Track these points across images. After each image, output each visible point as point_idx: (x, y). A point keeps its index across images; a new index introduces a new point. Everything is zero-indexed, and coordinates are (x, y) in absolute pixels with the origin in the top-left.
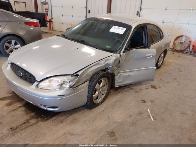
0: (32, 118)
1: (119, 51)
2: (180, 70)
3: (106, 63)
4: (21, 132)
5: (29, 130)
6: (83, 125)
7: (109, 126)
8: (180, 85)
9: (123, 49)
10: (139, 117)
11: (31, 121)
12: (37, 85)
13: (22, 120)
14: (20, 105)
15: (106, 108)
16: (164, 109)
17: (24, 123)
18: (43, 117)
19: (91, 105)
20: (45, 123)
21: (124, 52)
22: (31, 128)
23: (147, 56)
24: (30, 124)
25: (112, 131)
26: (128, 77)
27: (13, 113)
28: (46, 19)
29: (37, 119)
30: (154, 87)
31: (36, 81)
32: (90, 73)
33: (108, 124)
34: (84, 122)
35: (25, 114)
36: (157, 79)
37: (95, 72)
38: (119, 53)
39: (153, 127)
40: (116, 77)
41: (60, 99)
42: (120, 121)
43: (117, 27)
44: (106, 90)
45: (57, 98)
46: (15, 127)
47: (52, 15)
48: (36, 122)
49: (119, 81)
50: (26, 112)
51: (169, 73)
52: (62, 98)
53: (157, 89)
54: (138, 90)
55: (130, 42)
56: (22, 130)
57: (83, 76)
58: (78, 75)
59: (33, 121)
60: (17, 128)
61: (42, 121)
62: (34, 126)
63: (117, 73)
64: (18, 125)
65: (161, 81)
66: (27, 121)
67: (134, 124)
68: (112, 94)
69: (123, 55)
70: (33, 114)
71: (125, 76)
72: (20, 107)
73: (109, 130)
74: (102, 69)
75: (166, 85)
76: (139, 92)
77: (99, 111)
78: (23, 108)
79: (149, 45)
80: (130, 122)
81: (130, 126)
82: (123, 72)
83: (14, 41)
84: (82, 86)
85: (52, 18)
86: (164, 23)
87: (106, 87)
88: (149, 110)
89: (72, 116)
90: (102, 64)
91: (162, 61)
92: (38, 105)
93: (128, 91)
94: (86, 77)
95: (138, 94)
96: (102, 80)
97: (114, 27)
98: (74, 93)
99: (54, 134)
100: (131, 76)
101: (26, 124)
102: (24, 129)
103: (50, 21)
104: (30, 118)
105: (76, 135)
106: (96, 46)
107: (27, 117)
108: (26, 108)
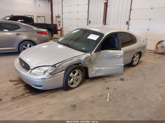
0: (27, 93)
1: (91, 51)
2: (153, 68)
3: (79, 59)
4: (18, 100)
5: (23, 99)
6: (57, 100)
7: (75, 101)
8: (145, 79)
9: (94, 51)
10: (99, 98)
11: (25, 95)
12: (31, 72)
13: (21, 94)
14: (22, 85)
15: (78, 91)
16: (121, 95)
17: (21, 95)
18: (34, 93)
19: (66, 87)
20: (34, 96)
21: (95, 52)
22: (24, 98)
23: (115, 56)
24: (25, 96)
25: (75, 104)
26: (100, 71)
27: (16, 89)
28: (57, 28)
29: (29, 94)
30: (122, 80)
31: (31, 69)
32: (65, 66)
33: (74, 100)
34: (59, 98)
35: (24, 91)
36: (128, 74)
37: (70, 65)
38: (91, 53)
39: (105, 105)
40: (90, 70)
41: (43, 81)
42: (83, 99)
43: (93, 35)
44: (81, 78)
45: (41, 80)
46: (15, 97)
47: (63, 25)
48: (29, 95)
49: (92, 73)
50: (24, 89)
51: (141, 70)
52: (44, 80)
53: (124, 81)
54: (108, 81)
55: (100, 45)
56: (19, 99)
57: (60, 67)
58: (56, 66)
59: (26, 95)
60: (16, 98)
61: (32, 95)
62: (26, 97)
63: (90, 67)
64: (17, 96)
65: (132, 75)
66: (24, 94)
67: (92, 102)
68: (87, 83)
69: (94, 54)
70: (28, 91)
71: (97, 70)
72: (22, 86)
73: (73, 104)
74: (75, 63)
75: (133, 79)
76: (108, 82)
77: (72, 92)
78: (24, 87)
79: (119, 48)
80: (90, 101)
81: (89, 103)
82: (95, 67)
83: (29, 44)
84: (59, 73)
85: (63, 28)
86: (149, 31)
87: (80, 77)
88: (109, 94)
89: (52, 94)
90: (75, 60)
91: (138, 61)
92: (30, 84)
93: (100, 81)
94: (61, 68)
95: (107, 83)
96: (76, 71)
97: (91, 35)
98: (52, 78)
99: (37, 103)
100: (102, 70)
101: (22, 96)
102: (20, 98)
103: (61, 30)
104: (26, 93)
105: (50, 104)
106: (75, 48)
107: (24, 92)
108: (25, 87)
